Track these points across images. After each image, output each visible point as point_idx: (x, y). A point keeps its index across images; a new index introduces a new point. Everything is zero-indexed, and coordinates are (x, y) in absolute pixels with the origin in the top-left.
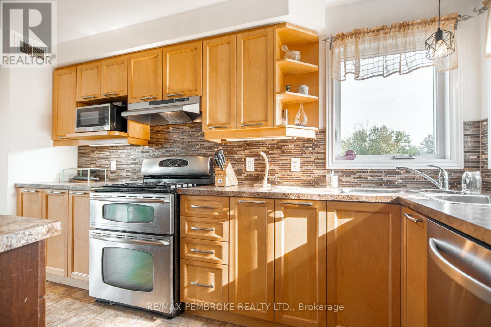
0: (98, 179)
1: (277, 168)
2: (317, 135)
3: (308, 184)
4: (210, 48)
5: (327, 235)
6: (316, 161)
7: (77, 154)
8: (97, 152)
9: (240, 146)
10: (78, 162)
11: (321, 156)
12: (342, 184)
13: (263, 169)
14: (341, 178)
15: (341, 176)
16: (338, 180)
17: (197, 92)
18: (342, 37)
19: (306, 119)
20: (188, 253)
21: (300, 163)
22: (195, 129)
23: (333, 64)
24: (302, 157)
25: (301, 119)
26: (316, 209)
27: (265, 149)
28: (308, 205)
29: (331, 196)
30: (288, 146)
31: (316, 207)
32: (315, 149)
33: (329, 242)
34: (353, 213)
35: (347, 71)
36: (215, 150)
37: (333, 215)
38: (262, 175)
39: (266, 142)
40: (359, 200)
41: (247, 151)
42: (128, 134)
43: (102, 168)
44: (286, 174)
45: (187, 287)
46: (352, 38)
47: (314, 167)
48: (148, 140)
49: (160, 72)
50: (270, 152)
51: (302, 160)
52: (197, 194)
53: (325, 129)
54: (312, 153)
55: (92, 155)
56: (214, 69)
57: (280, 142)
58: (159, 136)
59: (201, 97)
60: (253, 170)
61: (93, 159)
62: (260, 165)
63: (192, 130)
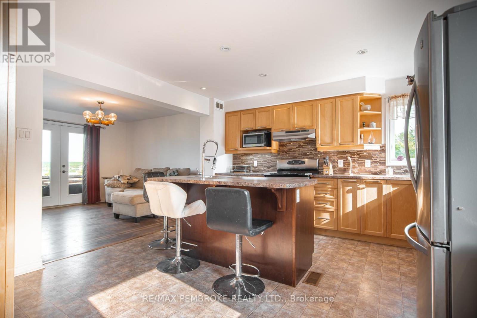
0: (248, 171)
1: (357, 165)
2: (381, 147)
3: (375, 173)
4: (320, 105)
5: (387, 195)
6: (380, 161)
7: (232, 157)
8: (245, 156)
9: (334, 153)
10: (233, 162)
11: (383, 159)
12: (395, 173)
13: (348, 166)
14: (395, 170)
15: (395, 169)
16: (393, 172)
17: (313, 127)
18: (395, 97)
19: (374, 140)
20: (315, 204)
21: (371, 163)
22: (306, 144)
23: (390, 112)
24: (371, 159)
25: (372, 140)
26: (381, 183)
27: (349, 155)
28: (378, 182)
29: (389, 178)
30: (363, 153)
31: (382, 183)
32: (379, 155)
33: (388, 198)
34: (400, 185)
35: (398, 116)
36: (319, 155)
37: (390, 186)
38: (348, 169)
39: (350, 151)
40: (402, 179)
41: (338, 156)
42: (272, 148)
43: (249, 165)
44: (362, 168)
45: (315, 220)
46: (400, 98)
47: (379, 165)
48: (278, 150)
49: (291, 116)
50: (352, 157)
51: (372, 161)
52: (321, 177)
53: (385, 144)
54: (378, 157)
55: (242, 158)
56: (323, 115)
57: (358, 151)
58: (284, 148)
59: (316, 129)
60: (343, 166)
61: (242, 160)
62: (347, 164)
63: (305, 144)
